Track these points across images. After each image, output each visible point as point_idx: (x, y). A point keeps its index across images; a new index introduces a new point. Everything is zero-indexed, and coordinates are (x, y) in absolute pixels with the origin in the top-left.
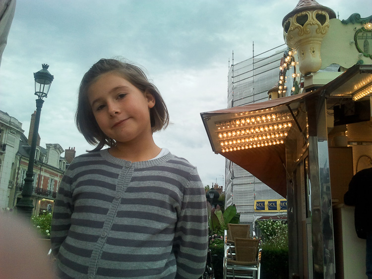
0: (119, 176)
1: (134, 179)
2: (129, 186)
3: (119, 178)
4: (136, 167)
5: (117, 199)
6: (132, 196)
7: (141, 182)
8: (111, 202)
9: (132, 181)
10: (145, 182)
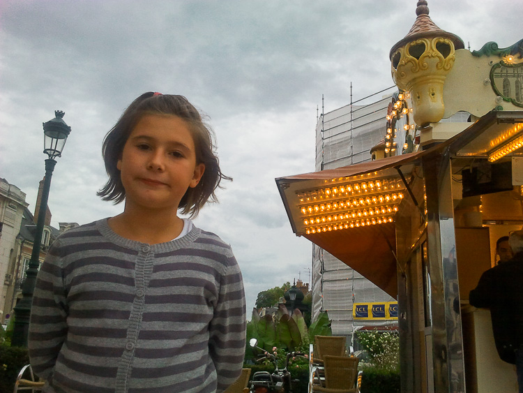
0: (136, 266)
1: (158, 268)
2: (152, 279)
3: (136, 269)
4: (156, 251)
5: (139, 298)
6: (158, 292)
7: (168, 272)
8: (132, 302)
9: (155, 271)
10: (172, 272)
